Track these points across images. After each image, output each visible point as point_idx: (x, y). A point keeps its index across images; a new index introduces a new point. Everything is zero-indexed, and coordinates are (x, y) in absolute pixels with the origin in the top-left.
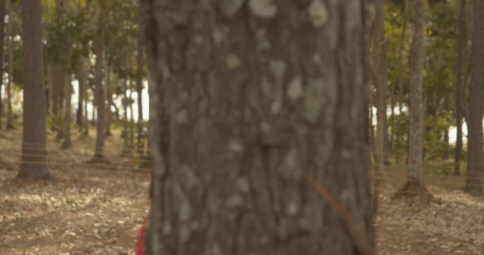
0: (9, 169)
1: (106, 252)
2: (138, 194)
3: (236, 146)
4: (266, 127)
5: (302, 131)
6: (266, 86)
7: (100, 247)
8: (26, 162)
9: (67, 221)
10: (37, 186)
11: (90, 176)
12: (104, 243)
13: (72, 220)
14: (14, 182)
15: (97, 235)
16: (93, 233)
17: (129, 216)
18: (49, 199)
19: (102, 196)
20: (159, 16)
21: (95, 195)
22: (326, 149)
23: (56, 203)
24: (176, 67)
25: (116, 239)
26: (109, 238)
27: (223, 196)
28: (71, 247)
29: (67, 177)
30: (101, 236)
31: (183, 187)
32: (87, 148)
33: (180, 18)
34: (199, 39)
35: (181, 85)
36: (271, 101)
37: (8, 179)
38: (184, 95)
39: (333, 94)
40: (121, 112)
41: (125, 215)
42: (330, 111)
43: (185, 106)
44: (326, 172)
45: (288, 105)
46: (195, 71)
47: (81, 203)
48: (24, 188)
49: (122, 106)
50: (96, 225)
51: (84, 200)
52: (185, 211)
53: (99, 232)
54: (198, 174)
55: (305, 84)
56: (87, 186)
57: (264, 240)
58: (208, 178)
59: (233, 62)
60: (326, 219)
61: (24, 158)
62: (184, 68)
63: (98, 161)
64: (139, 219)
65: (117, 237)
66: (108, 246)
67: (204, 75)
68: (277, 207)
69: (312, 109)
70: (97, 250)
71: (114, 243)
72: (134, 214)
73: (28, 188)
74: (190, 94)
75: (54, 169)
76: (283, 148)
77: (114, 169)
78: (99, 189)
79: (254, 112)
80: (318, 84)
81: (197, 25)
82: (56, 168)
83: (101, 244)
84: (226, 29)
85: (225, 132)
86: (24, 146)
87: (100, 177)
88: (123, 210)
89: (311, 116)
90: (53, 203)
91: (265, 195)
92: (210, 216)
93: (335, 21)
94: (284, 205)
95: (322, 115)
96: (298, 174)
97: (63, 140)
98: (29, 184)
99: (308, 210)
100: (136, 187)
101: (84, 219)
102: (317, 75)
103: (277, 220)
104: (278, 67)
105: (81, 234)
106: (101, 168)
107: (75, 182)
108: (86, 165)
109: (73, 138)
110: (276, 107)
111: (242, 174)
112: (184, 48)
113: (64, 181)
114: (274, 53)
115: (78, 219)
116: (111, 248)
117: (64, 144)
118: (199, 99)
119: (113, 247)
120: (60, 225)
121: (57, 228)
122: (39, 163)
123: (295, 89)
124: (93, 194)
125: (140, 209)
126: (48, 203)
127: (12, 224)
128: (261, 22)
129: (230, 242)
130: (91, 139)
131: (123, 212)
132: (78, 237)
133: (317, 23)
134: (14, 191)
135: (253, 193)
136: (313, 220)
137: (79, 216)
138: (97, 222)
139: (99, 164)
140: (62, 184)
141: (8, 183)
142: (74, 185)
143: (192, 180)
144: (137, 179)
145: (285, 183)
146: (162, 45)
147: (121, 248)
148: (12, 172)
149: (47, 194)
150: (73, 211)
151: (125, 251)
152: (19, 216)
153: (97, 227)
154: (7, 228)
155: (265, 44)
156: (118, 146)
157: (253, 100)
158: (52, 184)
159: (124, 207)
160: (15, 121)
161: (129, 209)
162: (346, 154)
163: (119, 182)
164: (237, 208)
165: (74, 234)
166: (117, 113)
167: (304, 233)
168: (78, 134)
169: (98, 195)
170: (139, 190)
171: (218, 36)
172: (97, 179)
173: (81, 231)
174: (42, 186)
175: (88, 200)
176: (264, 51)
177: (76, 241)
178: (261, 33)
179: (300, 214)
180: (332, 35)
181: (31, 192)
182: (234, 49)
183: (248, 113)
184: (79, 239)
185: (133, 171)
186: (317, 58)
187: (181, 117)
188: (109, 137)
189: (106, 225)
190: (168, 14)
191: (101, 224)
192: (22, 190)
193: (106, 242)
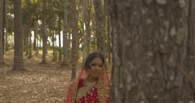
0: (8, 66)
1: (50, 99)
2: (60, 76)
3: (150, 54)
4: (162, 46)
5: (175, 48)
6: (162, 31)
7: (47, 97)
8: (16, 64)
9: (33, 87)
10: (20, 73)
11: (41, 69)
12: (49, 96)
13: (35, 87)
14: (11, 71)
15: (46, 93)
16: (44, 92)
17: (58, 85)
18: (25, 78)
19: (46, 77)
20: (118, 4)
21: (43, 77)
22: (184, 55)
23: (28, 80)
24: (126, 24)
25: (53, 94)
26: (51, 94)
27: (145, 73)
28: (36, 98)
29: (31, 70)
30: (47, 93)
31: (128, 69)
32: (38, 58)
33: (128, 5)
34: (135, 13)
35: (127, 31)
36: (164, 36)
37: (8, 71)
38: (129, 34)
39: (187, 33)
40: (51, 44)
41: (56, 85)
42: (186, 40)
43: (129, 38)
44: (184, 64)
45: (170, 38)
46: (134, 25)
47: (38, 80)
48: (15, 74)
49: (52, 41)
50: (45, 89)
51: (39, 79)
52: (129, 79)
53: (46, 92)
54: (134, 64)
55: (177, 30)
56: (40, 73)
57: (161, 90)
58: (139, 66)
59: (149, 21)
60: (184, 82)
61: (15, 62)
62: (129, 24)
63: (43, 63)
64: (62, 87)
65: (54, 94)
66: (50, 97)
67: (137, 26)
68: (166, 77)
69: (179, 39)
70: (46, 99)
71: (53, 96)
72: (60, 85)
73: (16, 74)
74: (131, 34)
75: (26, 67)
76: (169, 55)
77: (49, 67)
78: (45, 75)
79: (157, 41)
80: (182, 30)
81: (135, 7)
82: (27, 66)
83: (47, 96)
84: (147, 9)
85: (146, 49)
86: (14, 57)
87: (45, 70)
88: (55, 83)
89: (179, 42)
90: (27, 80)
91: (161, 72)
92: (139, 81)
93: (188, 5)
94: (169, 76)
95: (183, 42)
96: (174, 65)
97: (28, 55)
98: (17, 73)
99: (177, 79)
100: (59, 74)
101: (40, 87)
102: (181, 26)
103: (166, 82)
104: (167, 23)
105: (39, 92)
106: (45, 66)
107: (35, 72)
108: (39, 65)
109: (33, 54)
110: (166, 39)
111: (152, 65)
112: (129, 17)
113: (31, 71)
114: (165, 18)
115: (38, 87)
116: (52, 98)
117: (29, 56)
118: (135, 36)
119: (53, 98)
120: (31, 89)
121: (30, 90)
122: (20, 64)
123: (173, 32)
124: (42, 76)
125: (62, 83)
126: (25, 80)
127: (12, 89)
128: (160, 6)
129: (148, 91)
130: (40, 55)
131: (55, 84)
132: (38, 94)
133: (182, 6)
134: (11, 75)
135: (157, 72)
136: (179, 82)
137: (38, 85)
138: (45, 88)
139: (44, 65)
140: (30, 73)
141: (8, 72)
142: (35, 73)
143: (132, 67)
144: (60, 71)
145: (169, 68)
146: (119, 15)
147: (56, 98)
148: (9, 68)
149: (24, 77)
150: (35, 83)
151: (58, 99)
152: (14, 85)
153: (45, 90)
154: (10, 90)
155: (162, 15)
156: (50, 57)
157: (157, 36)
158: (26, 72)
159: (55, 82)
160: (9, 47)
161: (57, 82)
162: (191, 57)
163: (52, 72)
164: (151, 78)
165: (36, 93)
166: (49, 44)
167: (176, 87)
168: (34, 53)
169: (44, 77)
170: (61, 75)
171: (143, 12)
172: (43, 71)
173: (39, 91)
174: (22, 73)
175: (41, 79)
176: (162, 17)
177: (37, 95)
178: (160, 10)
179: (175, 80)
180: (186, 11)
181: (18, 76)
182: (149, 16)
183: (155, 41)
184: (39, 94)
185: (58, 67)
186: (181, 20)
187: (128, 43)
188: (47, 54)
189: (49, 89)
190: (123, 3)
191: (47, 88)
192: (14, 75)
193: (50, 95)
